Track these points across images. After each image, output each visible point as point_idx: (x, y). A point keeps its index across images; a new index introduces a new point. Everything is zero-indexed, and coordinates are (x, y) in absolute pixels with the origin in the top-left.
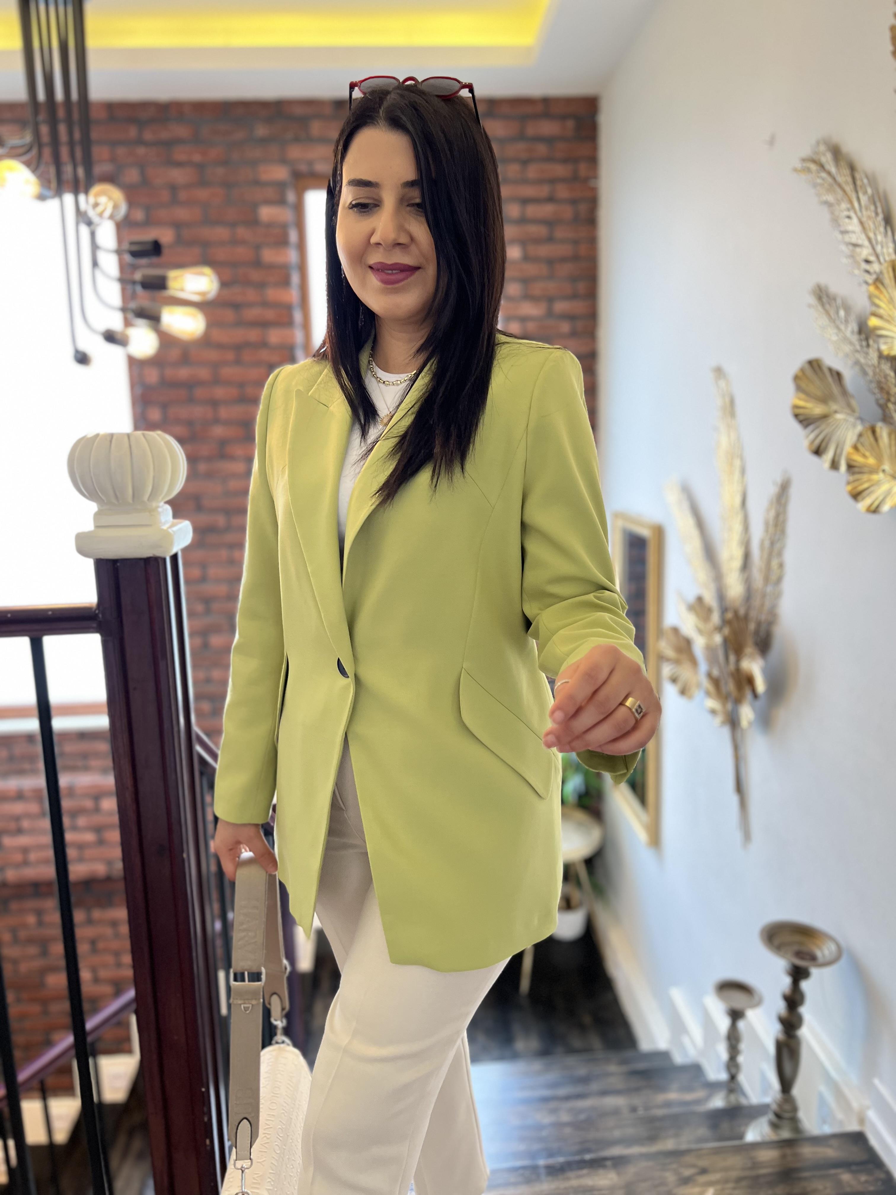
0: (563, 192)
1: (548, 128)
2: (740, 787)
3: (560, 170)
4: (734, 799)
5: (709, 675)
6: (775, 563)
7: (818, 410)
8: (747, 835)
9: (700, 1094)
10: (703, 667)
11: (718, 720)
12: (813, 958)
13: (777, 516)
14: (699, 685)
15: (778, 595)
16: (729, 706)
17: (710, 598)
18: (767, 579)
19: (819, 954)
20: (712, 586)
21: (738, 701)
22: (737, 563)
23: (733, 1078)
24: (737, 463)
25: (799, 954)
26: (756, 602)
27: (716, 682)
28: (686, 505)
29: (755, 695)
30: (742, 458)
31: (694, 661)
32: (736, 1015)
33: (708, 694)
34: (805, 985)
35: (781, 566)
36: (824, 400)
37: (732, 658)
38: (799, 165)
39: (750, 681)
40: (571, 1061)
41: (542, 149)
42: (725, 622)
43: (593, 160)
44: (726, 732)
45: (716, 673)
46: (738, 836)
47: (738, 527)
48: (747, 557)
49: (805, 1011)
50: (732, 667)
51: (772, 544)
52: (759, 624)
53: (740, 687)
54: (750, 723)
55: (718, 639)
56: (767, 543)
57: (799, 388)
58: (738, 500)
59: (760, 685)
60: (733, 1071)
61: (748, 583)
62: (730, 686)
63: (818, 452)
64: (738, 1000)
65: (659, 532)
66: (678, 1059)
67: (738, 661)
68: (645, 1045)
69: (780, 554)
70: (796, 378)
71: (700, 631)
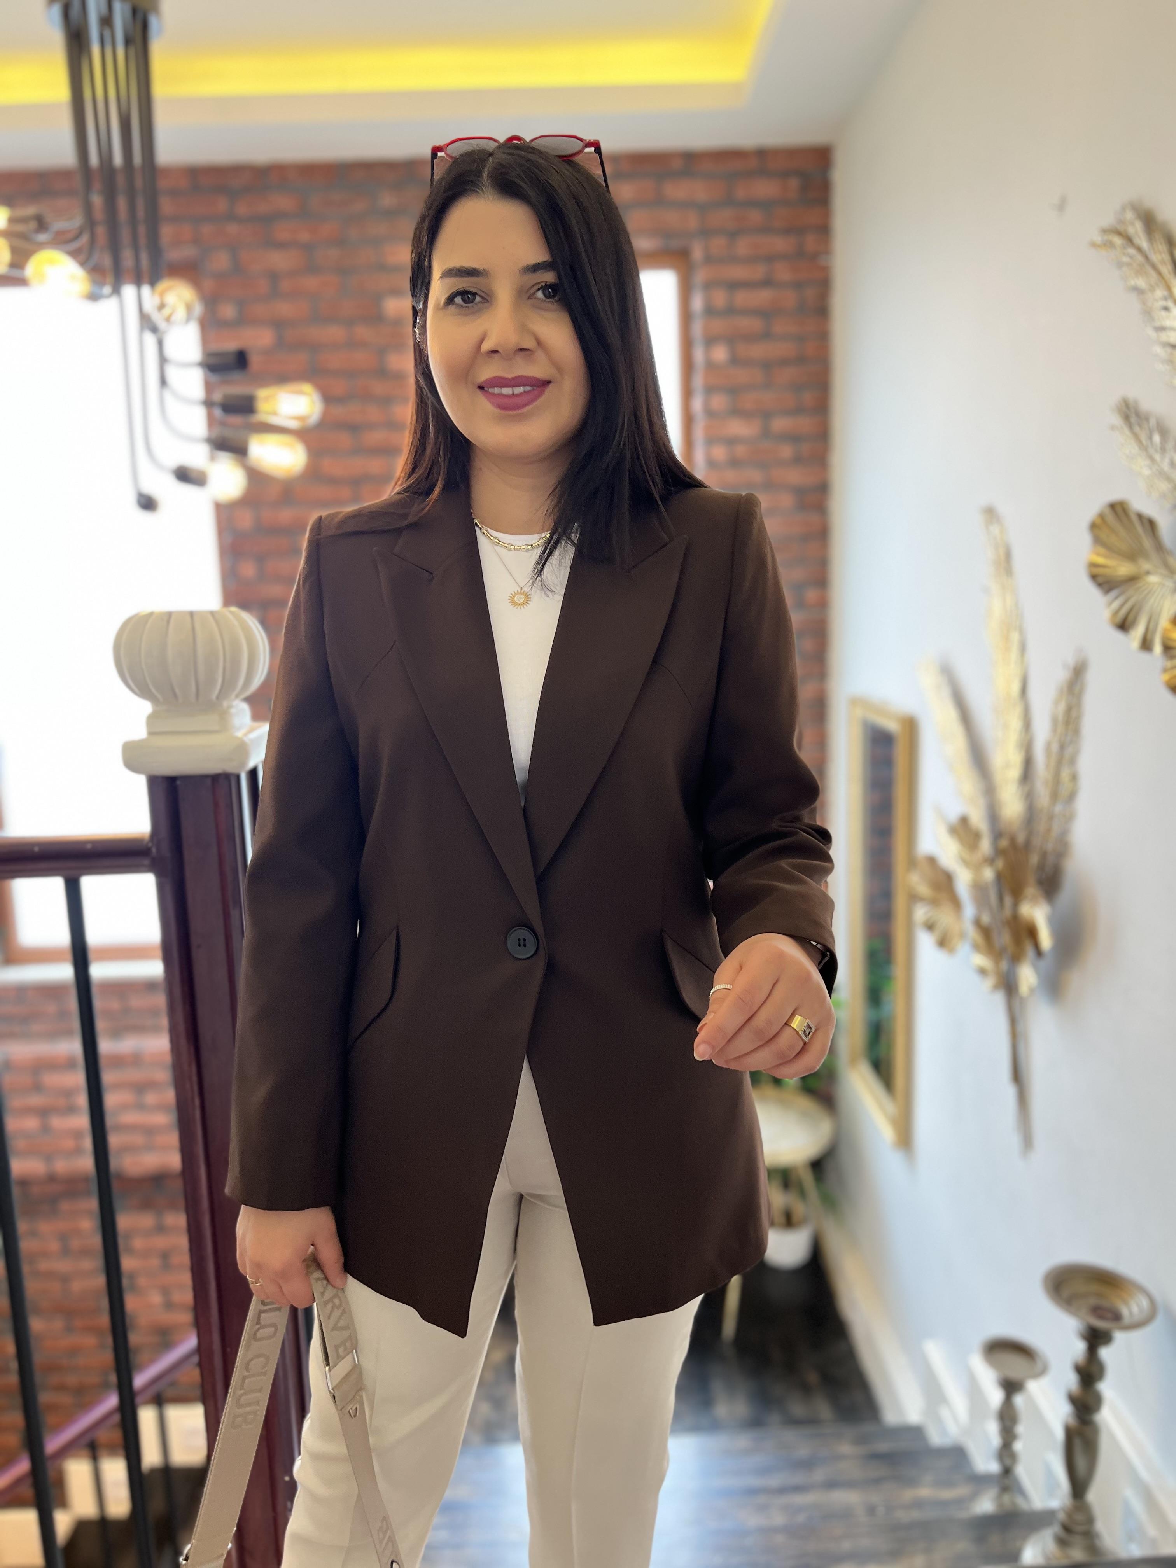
0: (783, 273)
1: (765, 189)
2: (1018, 1075)
3: (780, 244)
4: (1010, 1092)
5: (977, 923)
6: (1065, 774)
7: (1124, 569)
8: (1028, 1141)
9: (962, 1491)
10: (969, 910)
11: (988, 983)
12: (1117, 1317)
13: (1069, 710)
14: (962, 935)
15: (1069, 818)
16: (1004, 965)
17: (978, 819)
18: (1055, 796)
19: (1125, 1311)
20: (982, 802)
21: (1016, 959)
22: (1015, 773)
23: (1007, 1471)
24: (1015, 637)
25: (1098, 1311)
26: (1041, 827)
27: (986, 932)
28: (946, 692)
29: (1039, 953)
30: (1022, 631)
31: (956, 902)
32: (1011, 1387)
33: (976, 947)
34: (1105, 1353)
35: (1074, 778)
36: (1132, 556)
37: (1008, 901)
38: (1098, 239)
39: (1032, 932)
40: (790, 1435)
41: (755, 216)
42: (999, 852)
43: (824, 230)
44: (998, 1000)
45: (986, 919)
46: (1014, 1140)
47: (1015, 723)
48: (1028, 764)
49: (1106, 1388)
50: (1008, 912)
51: (1062, 747)
52: (1044, 855)
53: (1018, 941)
54: (1032, 990)
55: (988, 874)
56: (1055, 747)
57: (1097, 540)
58: (1016, 687)
59: (1046, 939)
60: (1008, 1462)
61: (1029, 798)
62: (1004, 938)
63: (1124, 626)
64: (1015, 1366)
65: (911, 725)
66: (936, 1439)
67: (1016, 904)
68: (890, 1417)
69: (1073, 761)
70: (1093, 527)
71: (966, 863)
